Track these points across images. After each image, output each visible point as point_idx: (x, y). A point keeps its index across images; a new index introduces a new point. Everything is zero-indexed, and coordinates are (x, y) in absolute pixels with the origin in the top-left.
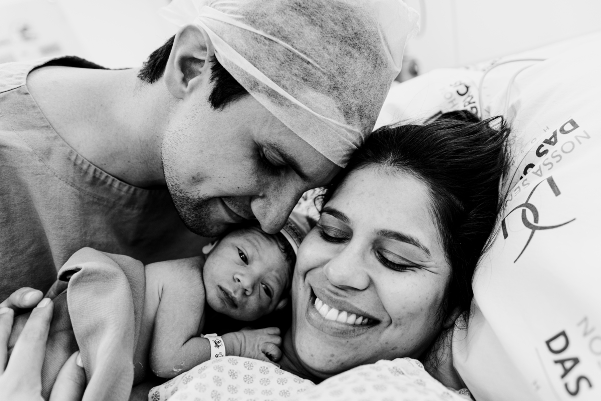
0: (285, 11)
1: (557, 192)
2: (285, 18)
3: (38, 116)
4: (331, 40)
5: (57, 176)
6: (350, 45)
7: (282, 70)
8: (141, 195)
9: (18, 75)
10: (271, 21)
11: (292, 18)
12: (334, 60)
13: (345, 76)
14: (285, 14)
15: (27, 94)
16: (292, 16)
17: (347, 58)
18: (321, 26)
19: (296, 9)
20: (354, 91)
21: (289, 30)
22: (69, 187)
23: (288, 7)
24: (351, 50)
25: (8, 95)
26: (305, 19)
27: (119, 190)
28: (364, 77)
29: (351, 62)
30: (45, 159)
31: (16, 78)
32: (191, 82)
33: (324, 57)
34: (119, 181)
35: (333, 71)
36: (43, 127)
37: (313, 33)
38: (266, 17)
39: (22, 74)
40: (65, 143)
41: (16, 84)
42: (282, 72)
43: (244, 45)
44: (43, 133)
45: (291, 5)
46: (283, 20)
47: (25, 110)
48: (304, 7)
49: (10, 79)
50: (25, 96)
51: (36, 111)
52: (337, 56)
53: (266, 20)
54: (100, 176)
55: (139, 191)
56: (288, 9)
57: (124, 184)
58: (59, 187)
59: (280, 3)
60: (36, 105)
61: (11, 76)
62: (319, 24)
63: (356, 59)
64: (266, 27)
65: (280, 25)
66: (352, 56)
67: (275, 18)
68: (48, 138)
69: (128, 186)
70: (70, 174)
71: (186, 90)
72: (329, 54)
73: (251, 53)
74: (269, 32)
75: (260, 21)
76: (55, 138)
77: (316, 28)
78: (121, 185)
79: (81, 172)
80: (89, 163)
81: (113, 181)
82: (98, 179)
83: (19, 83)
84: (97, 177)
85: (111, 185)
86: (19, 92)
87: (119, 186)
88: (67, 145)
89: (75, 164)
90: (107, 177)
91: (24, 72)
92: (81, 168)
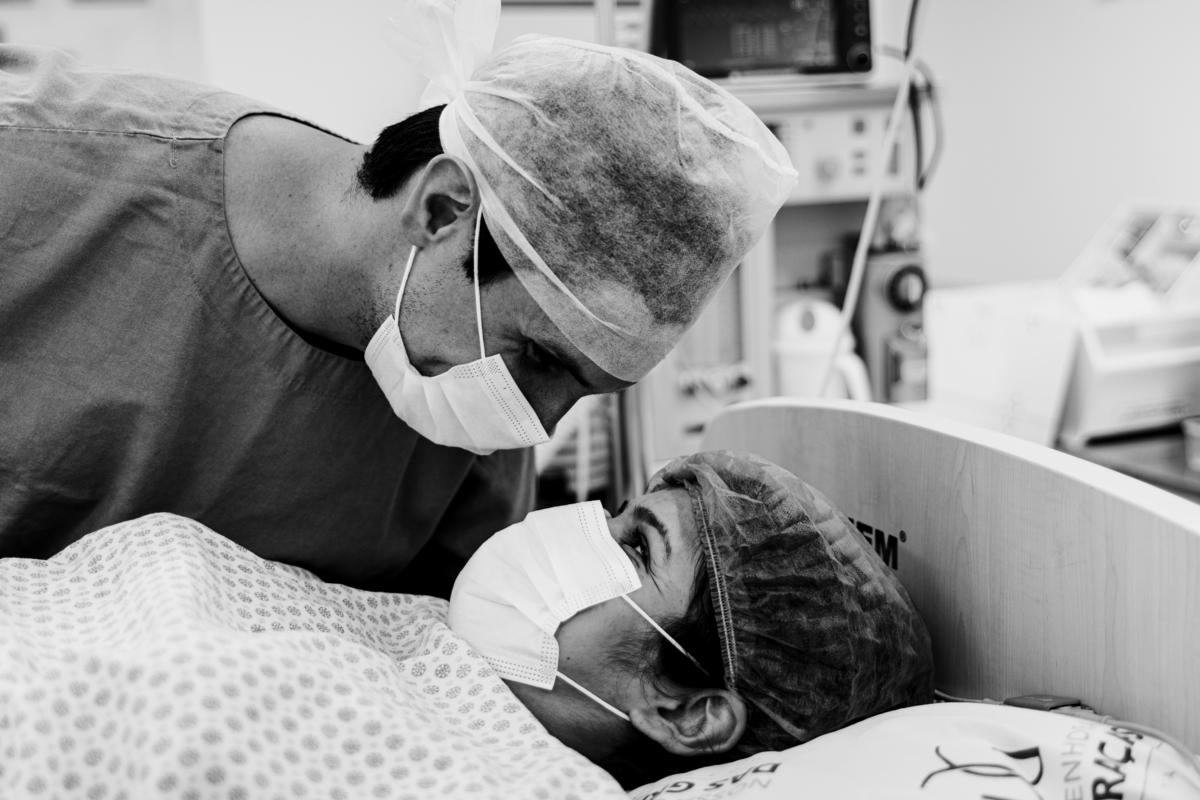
0: (596, 176)
2: (593, 185)
3: (216, 187)
4: (652, 227)
5: (193, 277)
6: (677, 236)
7: (574, 260)
8: (298, 351)
9: (222, 118)
10: (573, 186)
11: (604, 188)
12: (650, 255)
13: (662, 276)
14: (595, 179)
15: (219, 151)
16: (604, 185)
17: (669, 254)
18: (641, 207)
19: (611, 176)
20: (669, 296)
21: (595, 205)
22: (200, 298)
23: (600, 170)
24: (677, 242)
25: (197, 144)
26: (621, 194)
27: (270, 330)
28: (689, 277)
29: (674, 259)
30: (191, 248)
31: (218, 124)
32: (443, 231)
33: (636, 249)
35: (645, 270)
36: (213, 203)
37: (627, 215)
38: (567, 178)
39: (228, 119)
40: (228, 236)
41: (213, 134)
42: (571, 263)
43: (526, 212)
45: (607, 167)
46: (590, 188)
47: (205, 171)
48: (623, 175)
50: (214, 154)
51: (218, 178)
52: (655, 249)
53: (566, 182)
54: (251, 300)
56: (601, 173)
57: (281, 322)
58: (188, 293)
59: (591, 160)
60: (222, 171)
61: (213, 117)
62: (639, 202)
63: (683, 254)
64: (564, 194)
65: (584, 196)
66: (677, 251)
67: (580, 182)
68: (209, 220)
69: (284, 327)
70: (211, 280)
71: (433, 238)
72: (645, 247)
73: (534, 227)
74: (567, 201)
75: (558, 181)
76: (219, 224)
77: (634, 208)
78: (275, 324)
79: (228, 284)
80: (244, 275)
81: (267, 312)
82: (247, 303)
83: (218, 134)
84: (247, 299)
85: (260, 319)
86: (210, 146)
87: (272, 325)
88: (229, 239)
89: (225, 271)
90: (260, 303)
91: (231, 117)
92: (231, 279)
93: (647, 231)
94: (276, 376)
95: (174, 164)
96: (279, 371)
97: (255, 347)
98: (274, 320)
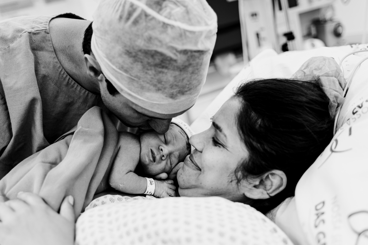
1: (350, 134)
3: (50, 46)
8: (91, 97)
9: (45, 22)
15: (48, 33)
21: (127, 66)
25: (41, 32)
26: (133, 59)
27: (80, 92)
31: (44, 24)
34: (80, 87)
36: (50, 51)
40: (58, 61)
41: (44, 28)
44: (49, 54)
47: (45, 41)
49: (41, 24)
50: (47, 35)
51: (50, 42)
54: (71, 82)
55: (90, 94)
57: (83, 88)
60: (51, 40)
61: (42, 23)
64: (116, 64)
65: (122, 64)
68: (50, 57)
69: (84, 90)
70: (56, 78)
76: (54, 58)
78: (81, 89)
79: (62, 78)
80: (67, 74)
81: (77, 86)
82: (70, 84)
83: (46, 27)
84: (70, 82)
85: (76, 89)
86: (45, 32)
87: (80, 90)
88: (59, 63)
89: (60, 74)
90: (74, 83)
91: (47, 21)
92: (63, 77)
93: (148, 69)
94: (86, 107)
95: (34, 40)
96: (86, 105)
97: (76, 98)
98: (81, 88)
